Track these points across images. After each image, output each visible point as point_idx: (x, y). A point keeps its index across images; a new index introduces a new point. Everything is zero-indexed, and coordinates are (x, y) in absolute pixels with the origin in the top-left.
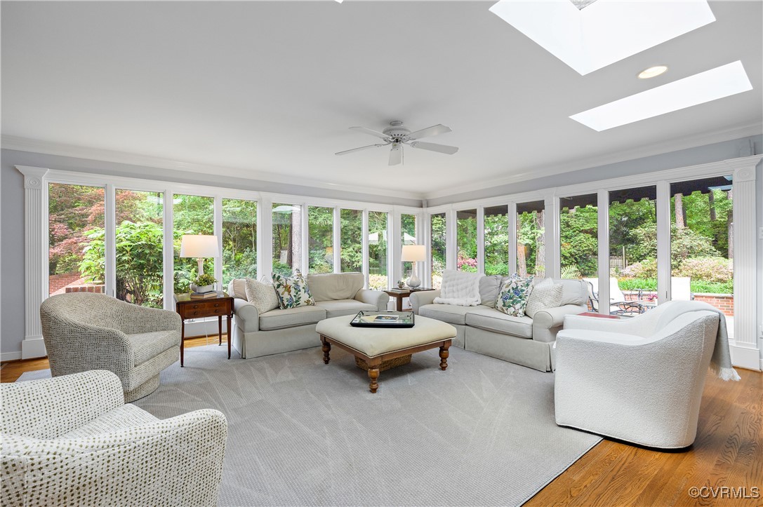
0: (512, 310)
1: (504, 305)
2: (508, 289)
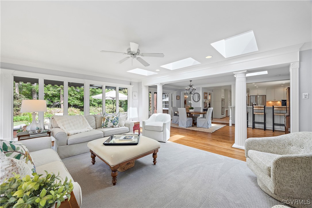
1: (114, 124)
2: (114, 119)
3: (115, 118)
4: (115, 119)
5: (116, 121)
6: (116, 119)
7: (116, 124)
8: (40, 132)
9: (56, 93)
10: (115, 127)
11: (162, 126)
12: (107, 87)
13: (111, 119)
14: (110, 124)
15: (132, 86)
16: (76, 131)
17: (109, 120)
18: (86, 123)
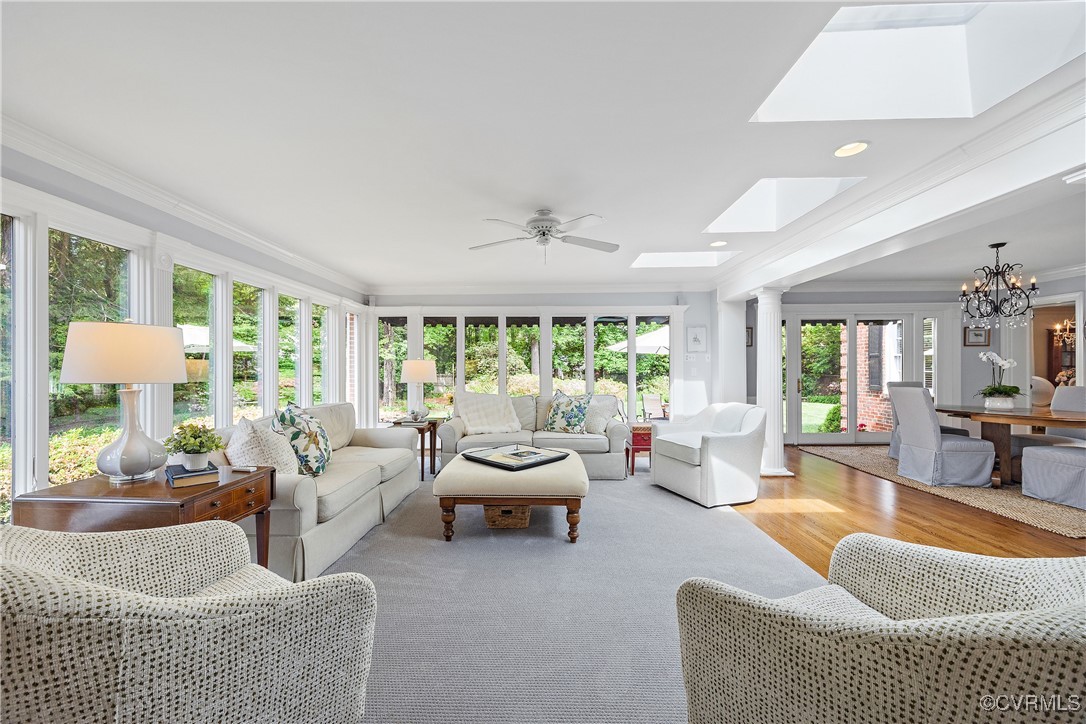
0: (578, 428)
1: (569, 425)
2: (570, 408)
3: (572, 406)
4: (572, 410)
5: (576, 417)
6: (575, 409)
7: (576, 425)
8: (416, 420)
9: (576, 339)
10: (571, 431)
11: (697, 445)
12: (639, 320)
13: (563, 408)
14: (560, 422)
15: (682, 308)
16: (480, 429)
17: (560, 412)
18: (510, 413)
